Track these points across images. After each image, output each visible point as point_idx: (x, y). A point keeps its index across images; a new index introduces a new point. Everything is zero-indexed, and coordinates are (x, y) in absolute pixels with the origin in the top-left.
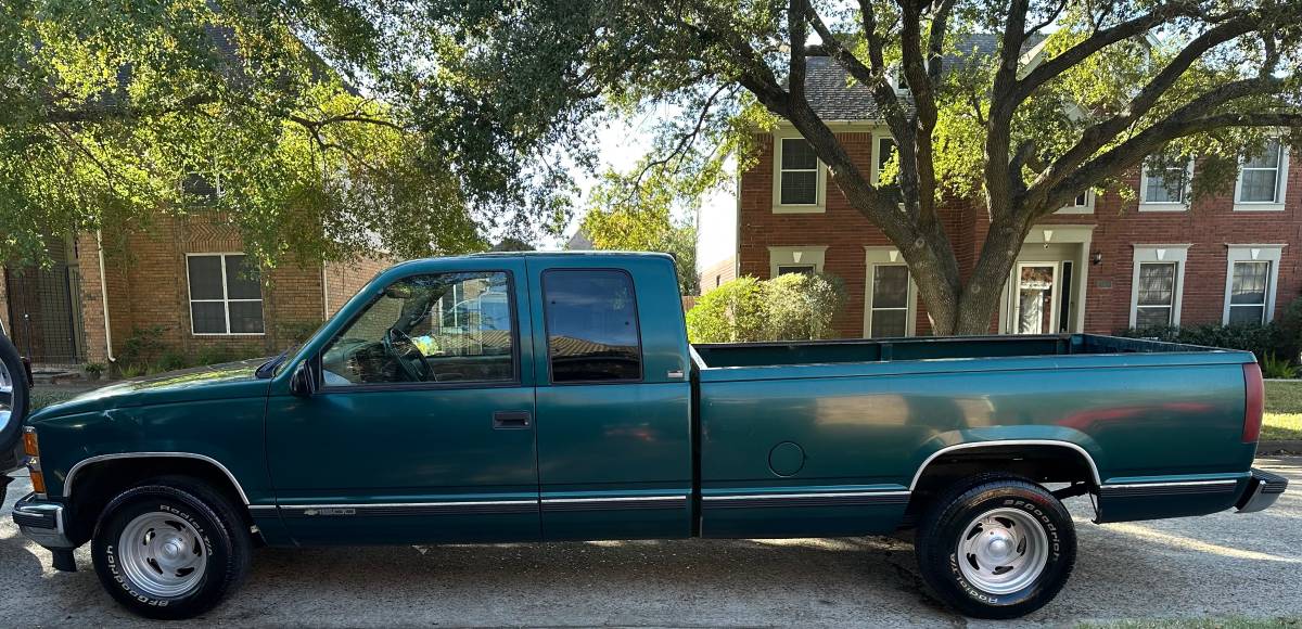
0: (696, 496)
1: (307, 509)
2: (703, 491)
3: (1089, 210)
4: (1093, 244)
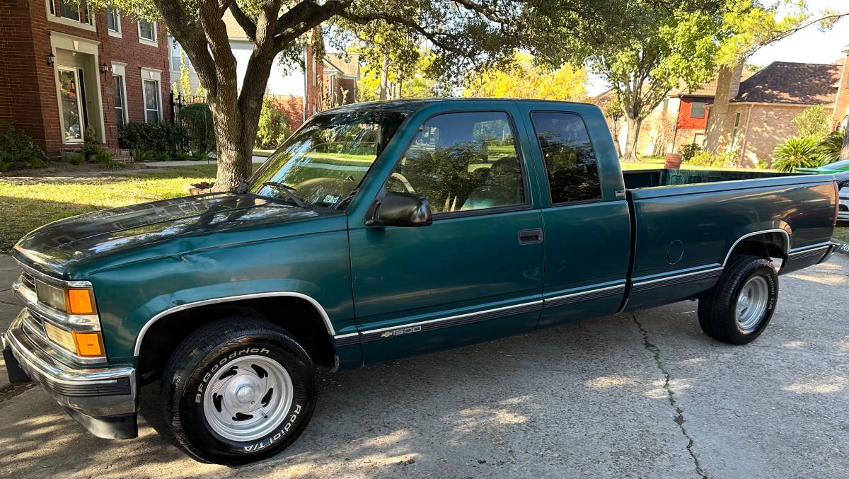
0: (629, 284)
1: (384, 332)
2: (632, 280)
3: (93, 29)
4: (99, 56)
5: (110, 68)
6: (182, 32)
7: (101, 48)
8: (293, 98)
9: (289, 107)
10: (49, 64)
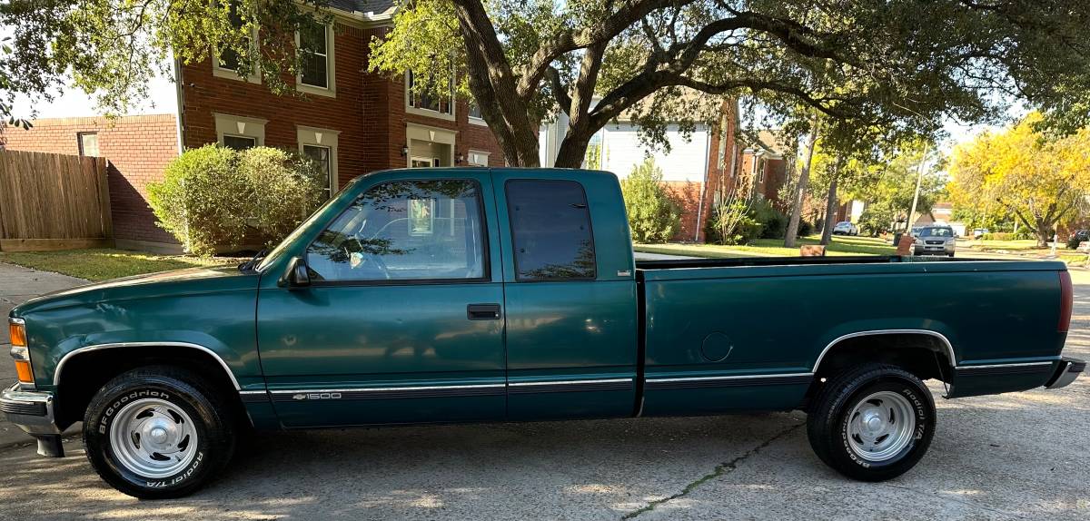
0: (640, 380)
1: (296, 394)
2: (646, 375)
3: (453, 118)
4: (456, 146)
5: (466, 157)
6: (493, 117)
7: (458, 138)
8: (690, 184)
9: (684, 194)
10: (402, 155)
